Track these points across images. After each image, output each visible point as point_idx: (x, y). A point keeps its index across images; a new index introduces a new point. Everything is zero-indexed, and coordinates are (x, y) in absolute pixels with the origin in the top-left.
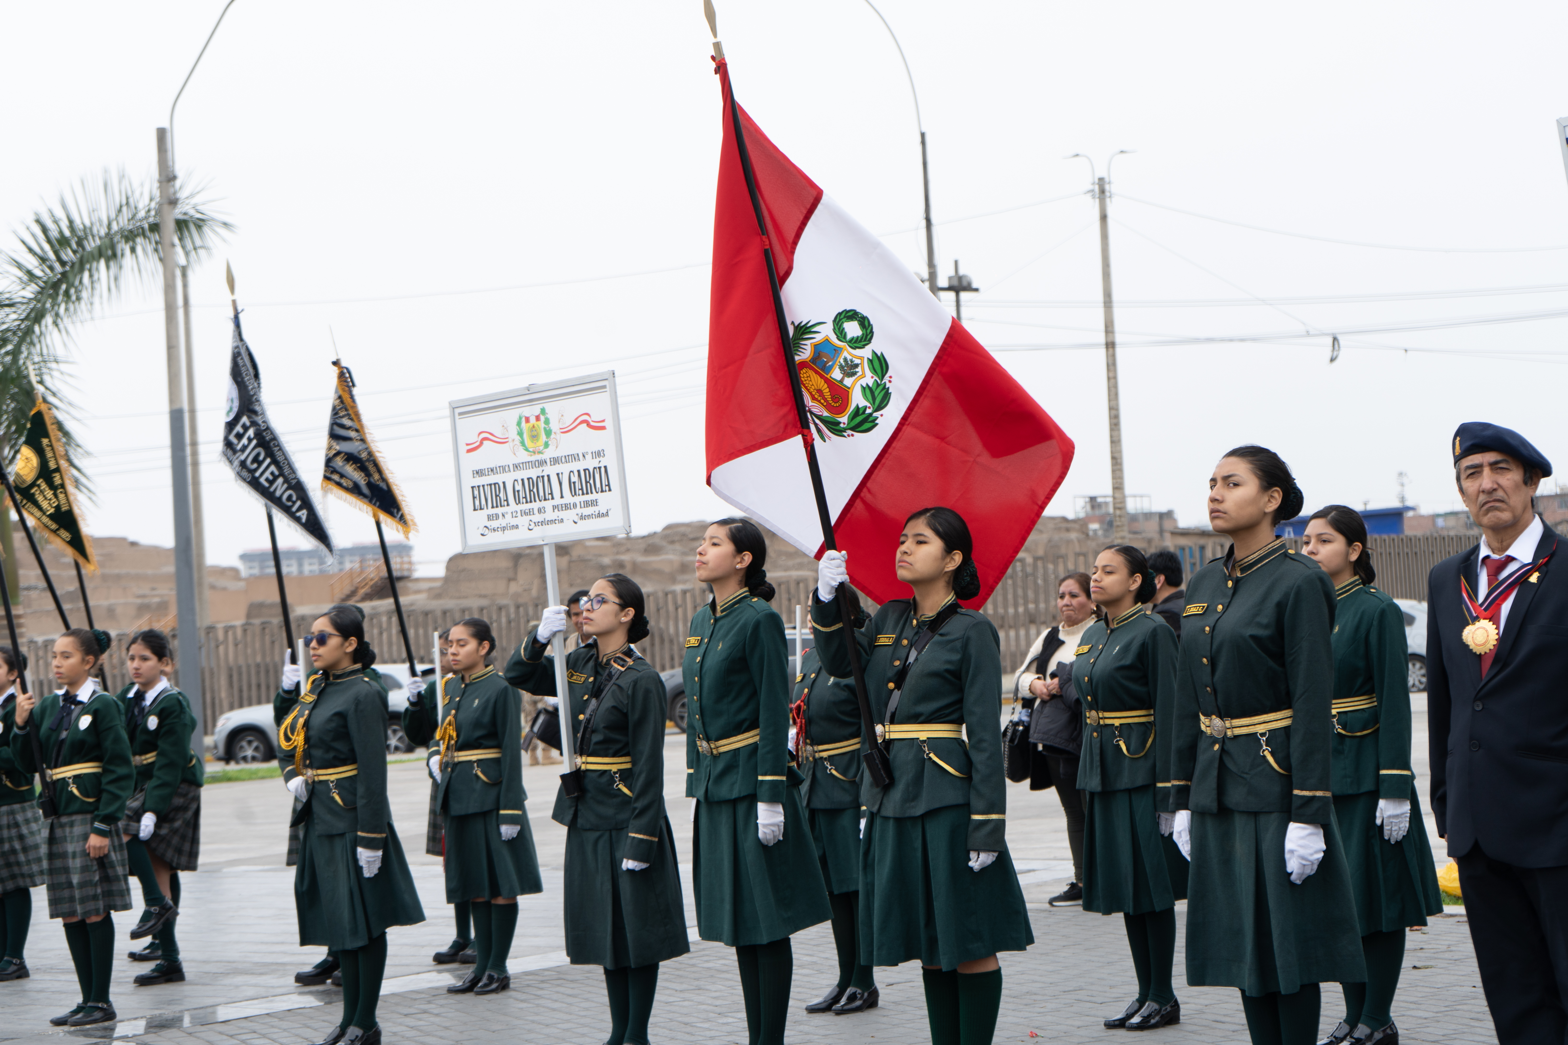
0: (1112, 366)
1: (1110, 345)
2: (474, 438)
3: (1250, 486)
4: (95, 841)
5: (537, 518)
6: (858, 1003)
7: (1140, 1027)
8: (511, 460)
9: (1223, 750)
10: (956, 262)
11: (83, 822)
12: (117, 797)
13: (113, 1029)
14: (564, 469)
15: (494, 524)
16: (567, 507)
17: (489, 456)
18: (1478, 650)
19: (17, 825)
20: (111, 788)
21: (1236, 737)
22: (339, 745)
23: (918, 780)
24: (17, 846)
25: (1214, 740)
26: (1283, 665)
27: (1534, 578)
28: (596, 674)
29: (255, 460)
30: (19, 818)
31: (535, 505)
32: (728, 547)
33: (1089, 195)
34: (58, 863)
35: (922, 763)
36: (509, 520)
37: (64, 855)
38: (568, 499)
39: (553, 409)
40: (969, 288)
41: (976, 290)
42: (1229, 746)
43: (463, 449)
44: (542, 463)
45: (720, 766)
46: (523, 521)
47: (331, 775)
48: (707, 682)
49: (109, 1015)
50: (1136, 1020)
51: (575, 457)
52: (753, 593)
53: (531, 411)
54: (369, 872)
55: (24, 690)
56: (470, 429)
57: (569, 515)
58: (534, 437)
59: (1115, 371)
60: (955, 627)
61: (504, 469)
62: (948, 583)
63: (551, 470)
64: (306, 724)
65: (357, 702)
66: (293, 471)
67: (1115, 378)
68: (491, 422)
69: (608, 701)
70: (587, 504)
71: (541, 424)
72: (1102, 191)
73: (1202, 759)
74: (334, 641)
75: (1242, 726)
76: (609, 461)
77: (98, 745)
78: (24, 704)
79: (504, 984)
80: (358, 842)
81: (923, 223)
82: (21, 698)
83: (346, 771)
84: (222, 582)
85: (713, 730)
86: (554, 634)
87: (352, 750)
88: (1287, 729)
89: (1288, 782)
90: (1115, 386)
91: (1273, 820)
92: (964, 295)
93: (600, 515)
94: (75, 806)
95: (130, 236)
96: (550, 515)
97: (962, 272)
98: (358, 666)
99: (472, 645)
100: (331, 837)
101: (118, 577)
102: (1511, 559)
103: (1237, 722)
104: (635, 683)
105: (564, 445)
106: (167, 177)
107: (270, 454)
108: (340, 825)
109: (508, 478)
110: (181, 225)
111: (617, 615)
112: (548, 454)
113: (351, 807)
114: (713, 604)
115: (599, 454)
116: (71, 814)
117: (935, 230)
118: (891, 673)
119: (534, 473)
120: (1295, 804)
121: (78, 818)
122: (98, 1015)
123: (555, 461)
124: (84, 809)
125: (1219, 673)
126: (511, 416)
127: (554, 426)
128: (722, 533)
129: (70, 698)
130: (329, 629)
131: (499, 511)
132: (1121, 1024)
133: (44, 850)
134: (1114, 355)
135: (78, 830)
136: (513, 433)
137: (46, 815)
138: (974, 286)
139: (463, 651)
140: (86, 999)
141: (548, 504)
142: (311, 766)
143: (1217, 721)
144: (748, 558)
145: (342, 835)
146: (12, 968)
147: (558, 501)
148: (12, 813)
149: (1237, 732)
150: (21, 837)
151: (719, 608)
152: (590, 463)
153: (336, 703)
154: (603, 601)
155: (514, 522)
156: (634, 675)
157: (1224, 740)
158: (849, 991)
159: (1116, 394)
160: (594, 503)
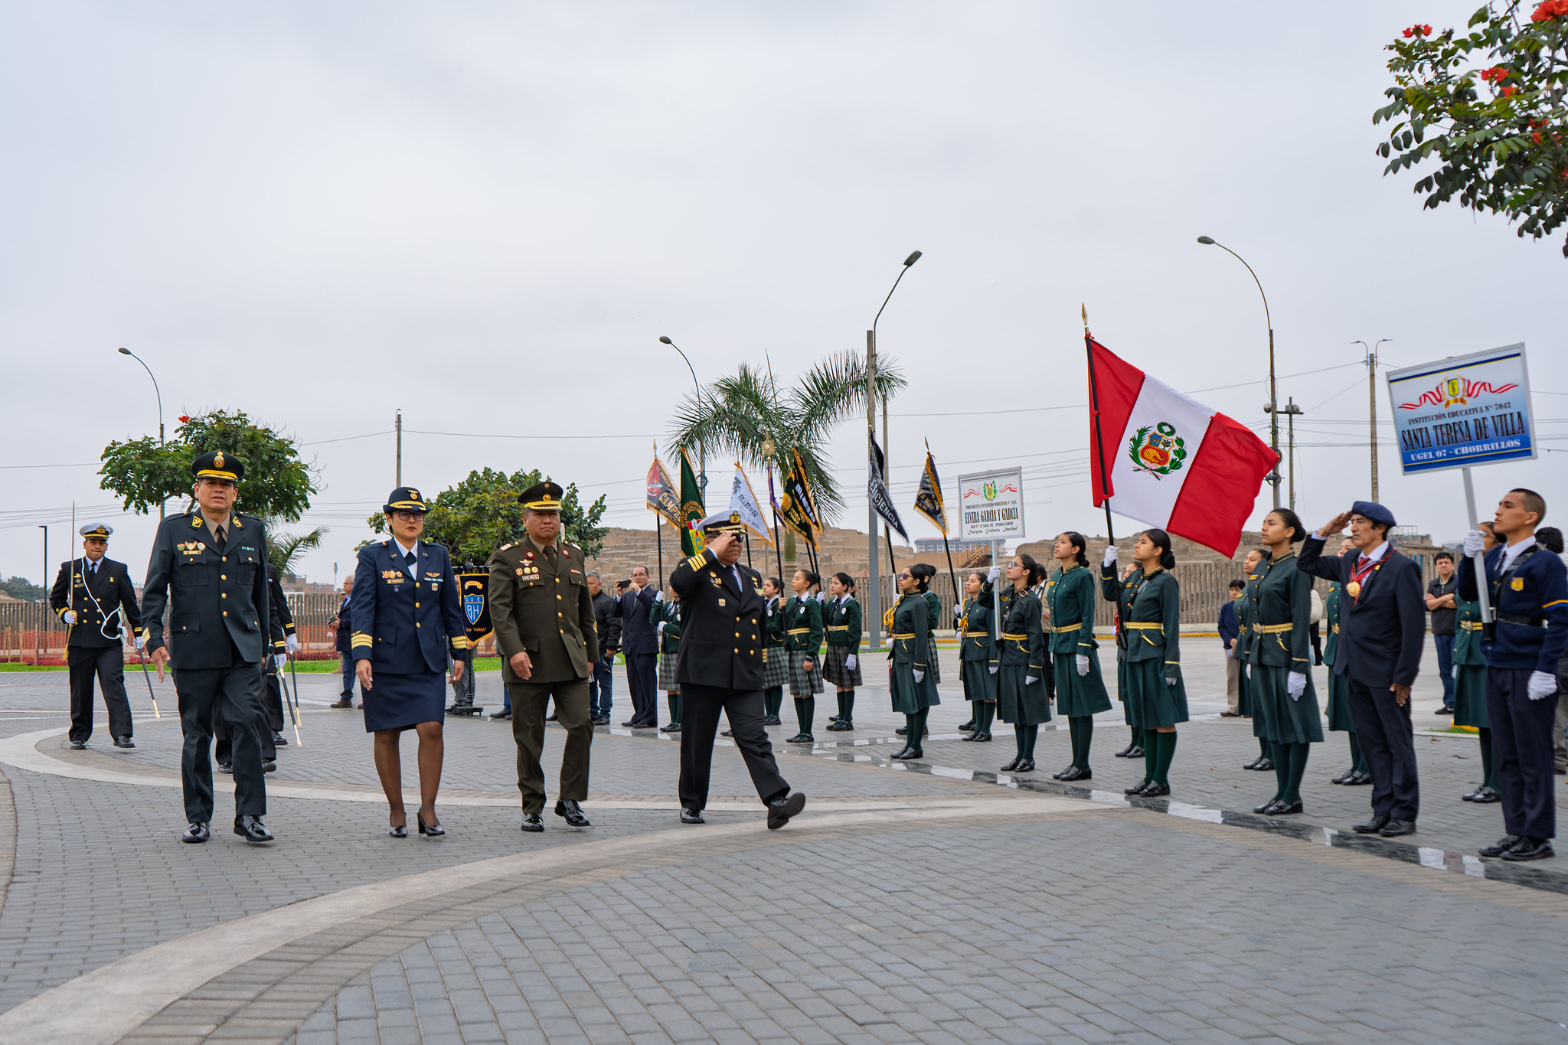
0: (1374, 455)
1: (1374, 445)
2: (967, 492)
3: (1279, 525)
4: (806, 663)
5: (990, 528)
6: (1139, 753)
7: (1261, 769)
8: (981, 503)
9: (1261, 638)
10: (1291, 398)
11: (802, 654)
12: (815, 645)
13: (812, 745)
14: (1001, 508)
15: (973, 530)
16: (1001, 524)
17: (973, 500)
18: (1352, 595)
19: (778, 656)
20: (812, 640)
21: (1267, 634)
22: (907, 625)
23: (1138, 646)
24: (777, 666)
25: (1258, 634)
26: (1289, 603)
27: (1377, 568)
28: (1012, 597)
29: (877, 499)
30: (778, 653)
31: (989, 523)
32: (1069, 544)
33: (1364, 364)
34: (793, 671)
35: (1140, 639)
36: (979, 529)
37: (794, 668)
38: (1002, 521)
39: (997, 481)
40: (1298, 412)
41: (1302, 413)
42: (1264, 637)
43: (963, 496)
44: (992, 505)
45: (1061, 638)
46: (984, 529)
47: (903, 637)
48: (1057, 601)
49: (811, 739)
50: (1258, 766)
51: (1005, 503)
52: (1080, 564)
53: (989, 482)
54: (918, 680)
55: (782, 596)
56: (967, 487)
57: (1002, 528)
58: (990, 493)
59: (1376, 458)
60: (1158, 580)
61: (978, 506)
62: (1157, 561)
63: (995, 508)
64: (894, 614)
65: (917, 606)
66: (891, 504)
67: (1376, 462)
68: (974, 485)
69: (1016, 609)
70: (1009, 524)
71: (993, 488)
72: (1372, 361)
73: (1254, 641)
74: (910, 579)
75: (1269, 629)
76: (1018, 506)
77: (808, 620)
78: (782, 602)
79: (989, 738)
80: (913, 667)
81: (1270, 378)
82: (780, 600)
83: (910, 636)
84: (903, 555)
85: (1058, 624)
86: (995, 579)
87: (913, 627)
88: (1289, 632)
89: (1289, 654)
90: (1376, 467)
91: (1283, 670)
92: (1294, 416)
93: (1014, 529)
94: (799, 647)
95: (856, 384)
96: (995, 528)
97: (1293, 404)
98: (919, 590)
99: (978, 583)
100: (903, 664)
101: (851, 550)
102: (1369, 559)
103: (1267, 627)
104: (1028, 603)
105: (1002, 497)
106: (872, 355)
107: (882, 496)
108: (906, 659)
109: (979, 510)
110: (879, 380)
111: (1021, 572)
112: (995, 501)
113: (911, 652)
114: (1062, 569)
115: (1014, 502)
116: (797, 650)
117: (1277, 382)
118: (1129, 600)
119: (989, 509)
120: (1293, 664)
121: (800, 652)
122: (806, 739)
123: (998, 504)
124: (802, 649)
125: (1260, 606)
126: (981, 483)
127: (998, 489)
128: (1066, 538)
129: (798, 600)
130: (909, 573)
131: (975, 524)
132: (1251, 768)
133: (787, 664)
134: (1376, 450)
135: (800, 657)
136: (982, 491)
137: (786, 651)
138: (1301, 411)
139: (973, 584)
140: (801, 732)
141: (994, 523)
142: (895, 633)
143: (1259, 625)
144: (1078, 549)
145: (907, 663)
146: (774, 720)
147: (998, 521)
148: (775, 651)
149: (1267, 631)
150: (779, 662)
151: (1064, 570)
152: (1010, 506)
153: (907, 607)
154: (1016, 565)
155: (981, 529)
156: (1028, 599)
157: (1262, 635)
158: (1136, 748)
159: (1377, 471)
160: (1011, 523)
